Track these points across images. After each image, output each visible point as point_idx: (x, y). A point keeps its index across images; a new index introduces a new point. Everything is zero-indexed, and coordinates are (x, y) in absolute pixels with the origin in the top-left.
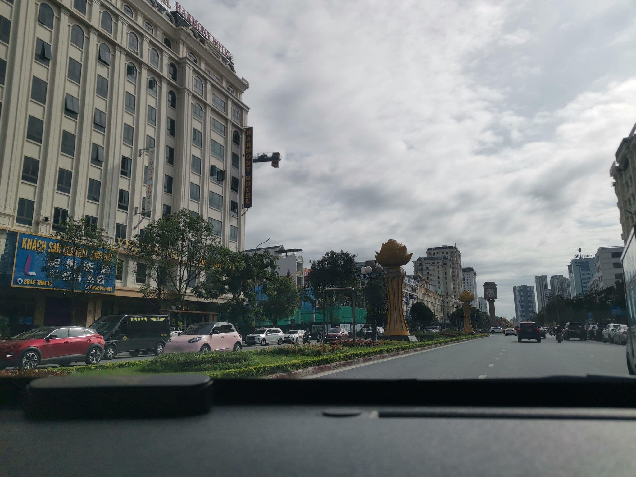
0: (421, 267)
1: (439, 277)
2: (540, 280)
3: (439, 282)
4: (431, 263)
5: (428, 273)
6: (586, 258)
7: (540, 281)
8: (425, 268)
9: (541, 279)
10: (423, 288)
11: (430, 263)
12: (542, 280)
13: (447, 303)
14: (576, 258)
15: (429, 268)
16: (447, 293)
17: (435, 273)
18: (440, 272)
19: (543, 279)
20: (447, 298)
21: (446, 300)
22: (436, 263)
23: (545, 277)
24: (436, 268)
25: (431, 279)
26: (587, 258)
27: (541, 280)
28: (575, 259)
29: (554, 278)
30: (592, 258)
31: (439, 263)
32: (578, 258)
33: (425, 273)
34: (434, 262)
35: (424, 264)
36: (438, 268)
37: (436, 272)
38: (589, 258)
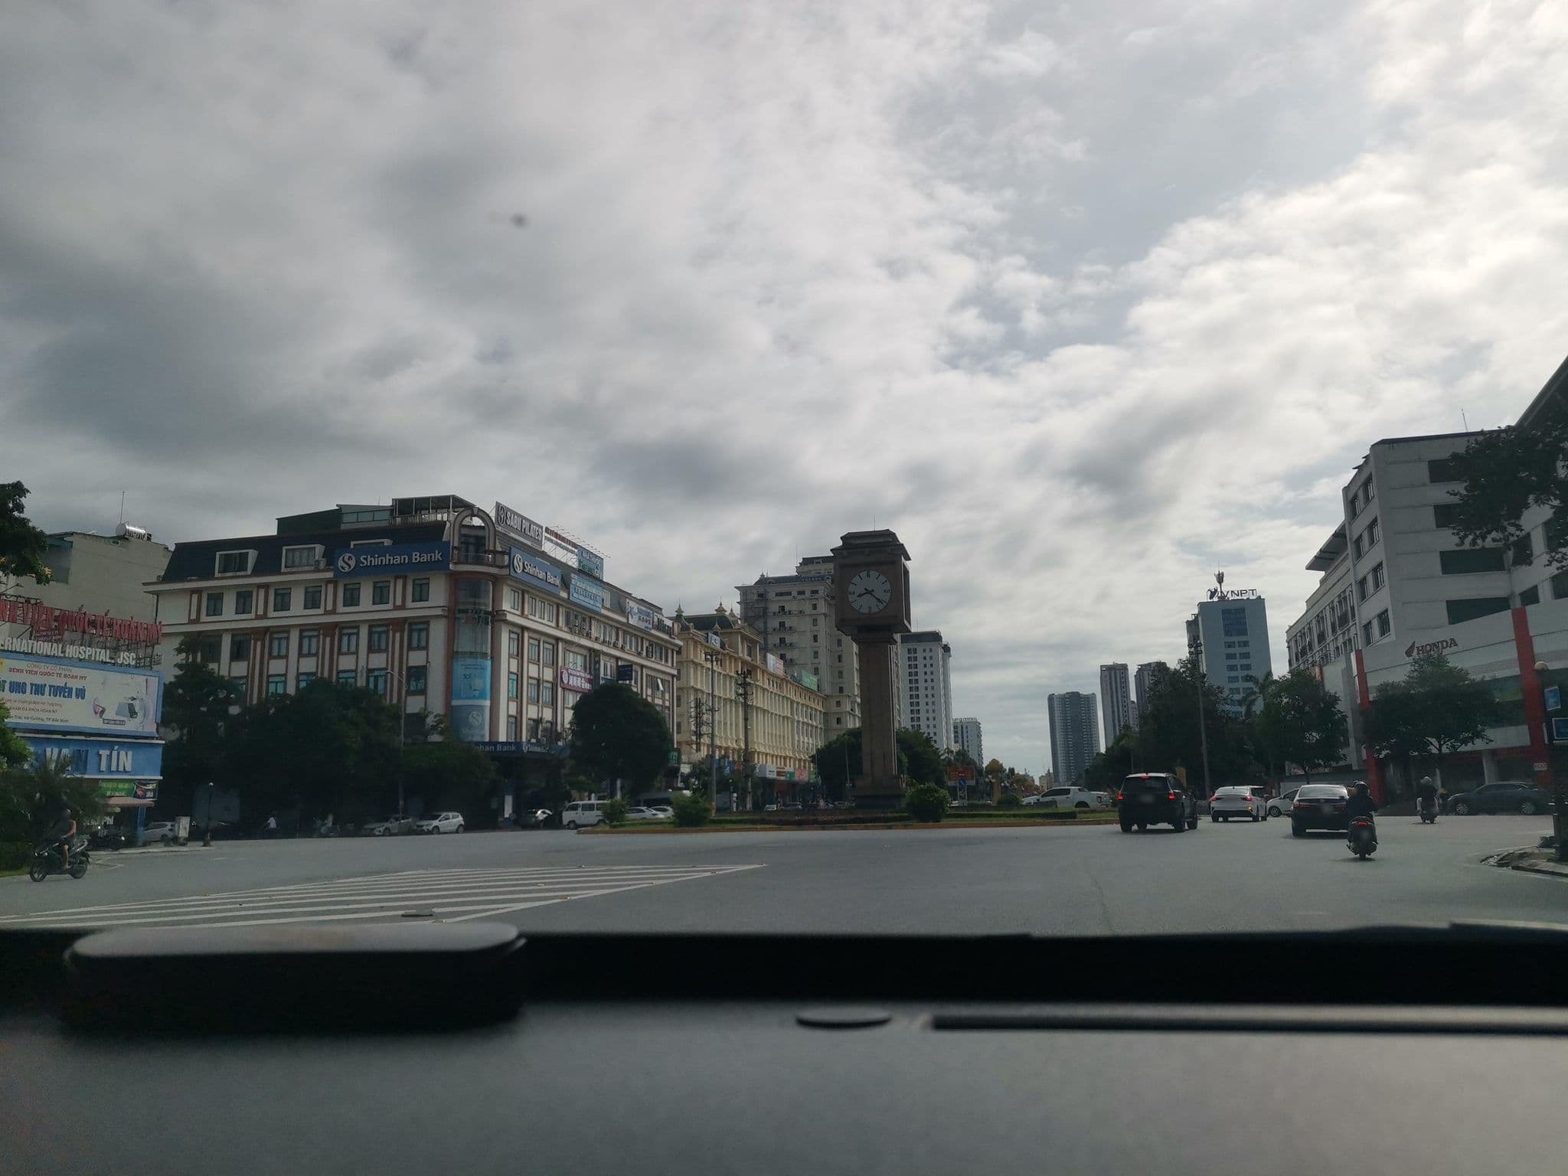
0: (762, 605)
1: (815, 638)
2: (1110, 674)
3: (816, 653)
4: (794, 593)
5: (782, 624)
6: (1237, 598)
7: (1110, 678)
8: (774, 608)
9: (1113, 673)
10: (731, 657)
11: (789, 594)
12: (1115, 673)
13: (839, 721)
14: (1211, 598)
15: (787, 609)
16: (841, 690)
17: (805, 624)
18: (821, 621)
19: (1118, 671)
20: (838, 704)
21: (834, 709)
22: (808, 594)
23: (1124, 668)
24: (807, 608)
25: (791, 644)
26: (1240, 598)
27: (1114, 675)
28: (1209, 600)
29: (1143, 669)
30: (1254, 597)
31: (817, 592)
32: (1215, 599)
33: (774, 623)
34: (801, 589)
35: (771, 595)
36: (815, 607)
37: (809, 621)
38: (1245, 598)
